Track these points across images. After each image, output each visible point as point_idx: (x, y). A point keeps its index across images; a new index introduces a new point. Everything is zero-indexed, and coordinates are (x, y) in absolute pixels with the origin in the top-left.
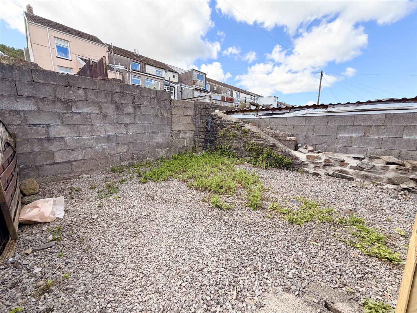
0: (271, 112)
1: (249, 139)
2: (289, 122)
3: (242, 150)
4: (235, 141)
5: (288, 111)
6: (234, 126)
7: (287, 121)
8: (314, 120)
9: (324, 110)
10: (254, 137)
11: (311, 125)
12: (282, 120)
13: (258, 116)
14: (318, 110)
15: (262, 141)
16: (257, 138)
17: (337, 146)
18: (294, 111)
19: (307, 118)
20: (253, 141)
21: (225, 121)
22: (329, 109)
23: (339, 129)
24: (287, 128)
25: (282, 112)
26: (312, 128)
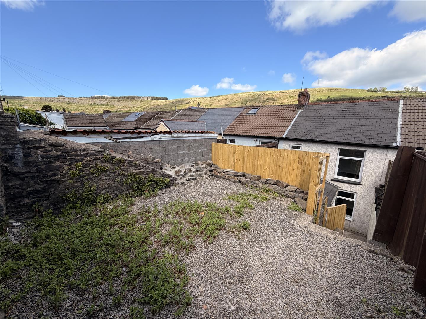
0: (130, 135)
1: (126, 170)
2: (147, 145)
3: (117, 186)
4: (105, 178)
5: (146, 135)
6: (99, 157)
7: (146, 144)
8: (165, 143)
9: (170, 136)
10: (133, 166)
11: (163, 147)
12: (141, 144)
13: (113, 139)
14: (167, 135)
15: (142, 169)
16: (136, 167)
17: (179, 160)
18: (151, 135)
19: (160, 141)
20: (132, 171)
21: (76, 151)
22: (174, 135)
23: (179, 148)
24: (146, 151)
25: (141, 135)
26: (164, 149)
